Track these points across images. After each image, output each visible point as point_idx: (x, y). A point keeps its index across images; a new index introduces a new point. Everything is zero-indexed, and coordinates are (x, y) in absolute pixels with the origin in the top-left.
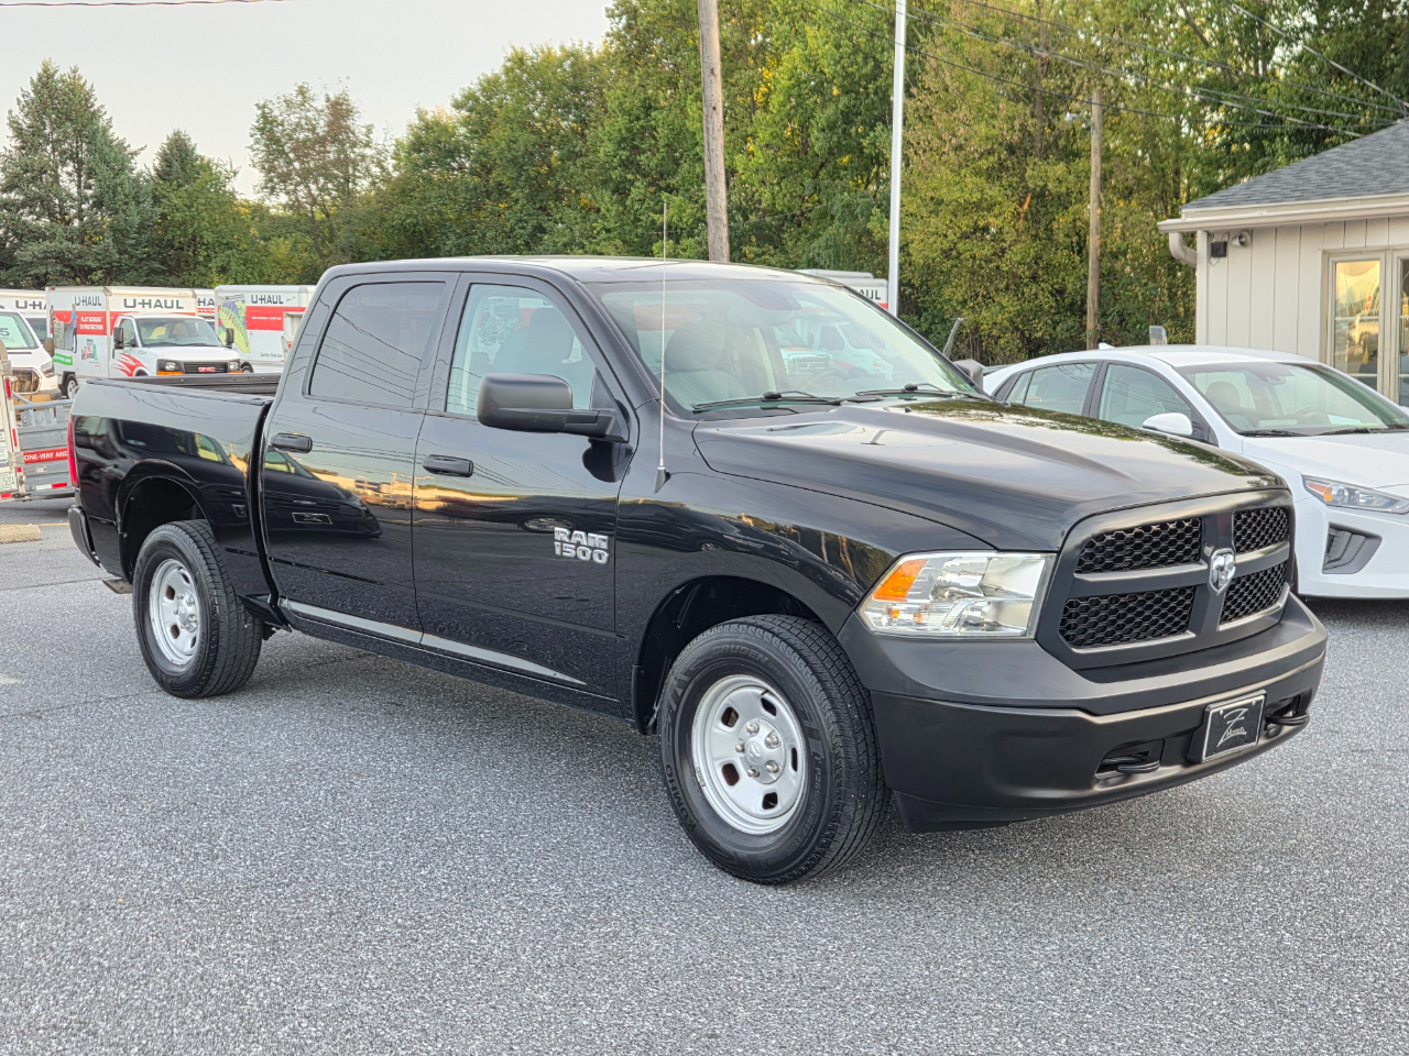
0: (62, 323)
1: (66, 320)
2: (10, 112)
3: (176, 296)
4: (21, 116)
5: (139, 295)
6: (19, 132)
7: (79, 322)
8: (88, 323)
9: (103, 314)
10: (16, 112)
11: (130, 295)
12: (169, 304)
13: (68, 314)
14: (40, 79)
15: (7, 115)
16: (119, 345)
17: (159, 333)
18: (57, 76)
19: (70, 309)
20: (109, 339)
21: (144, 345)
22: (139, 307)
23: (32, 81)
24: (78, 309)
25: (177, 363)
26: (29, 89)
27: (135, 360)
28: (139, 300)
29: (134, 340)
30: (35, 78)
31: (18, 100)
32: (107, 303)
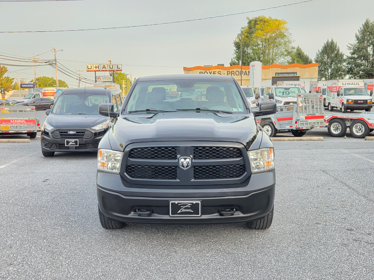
0: (329, 89)
1: (330, 89)
2: (356, 34)
3: (358, 82)
4: (359, 34)
5: (347, 82)
6: (358, 39)
7: (332, 89)
8: (334, 89)
9: (336, 87)
10: (358, 34)
11: (344, 82)
12: (355, 84)
13: (330, 87)
14: (365, 23)
15: (355, 34)
16: (338, 95)
17: (352, 92)
18: (370, 23)
19: (331, 86)
20: (336, 94)
21: (344, 95)
22: (347, 85)
23: (363, 25)
24: (333, 86)
25: (352, 100)
26: (362, 27)
27: (342, 99)
28: (347, 83)
29: (342, 94)
30: (364, 24)
31: (359, 30)
32: (338, 84)
